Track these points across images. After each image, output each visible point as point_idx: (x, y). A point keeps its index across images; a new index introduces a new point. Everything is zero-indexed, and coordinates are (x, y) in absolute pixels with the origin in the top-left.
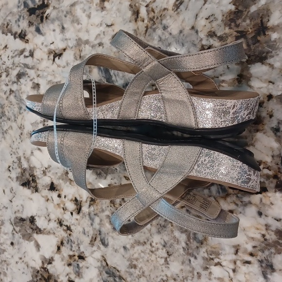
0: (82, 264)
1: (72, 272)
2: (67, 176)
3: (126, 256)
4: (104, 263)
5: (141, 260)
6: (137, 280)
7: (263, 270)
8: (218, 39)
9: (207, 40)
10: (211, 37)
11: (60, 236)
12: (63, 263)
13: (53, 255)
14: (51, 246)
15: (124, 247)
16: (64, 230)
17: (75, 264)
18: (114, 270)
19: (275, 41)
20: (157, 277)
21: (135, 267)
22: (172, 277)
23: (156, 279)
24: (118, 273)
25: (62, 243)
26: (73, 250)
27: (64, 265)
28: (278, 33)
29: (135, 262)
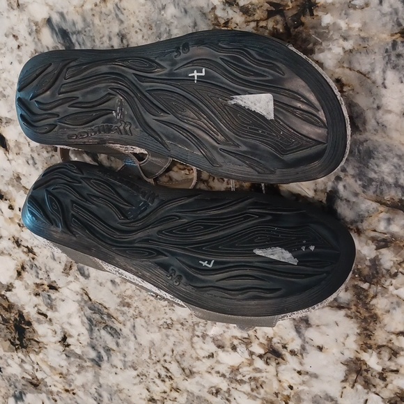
0: (54, 295)
1: (42, 303)
2: (20, 183)
3: (115, 292)
4: (86, 298)
5: (136, 298)
6: (132, 319)
7: (296, 324)
8: (241, 10)
9: (224, 9)
10: (229, 6)
11: (20, 260)
12: (28, 291)
13: (12, 281)
14: (8, 270)
15: (111, 281)
16: (24, 252)
17: (45, 294)
18: (100, 306)
19: (327, 27)
20: (159, 319)
21: (129, 305)
22: (178, 321)
23: (157, 321)
24: (105, 311)
25: (23, 268)
26: (40, 277)
27: (30, 294)
28: (332, 15)
29: (128, 300)
